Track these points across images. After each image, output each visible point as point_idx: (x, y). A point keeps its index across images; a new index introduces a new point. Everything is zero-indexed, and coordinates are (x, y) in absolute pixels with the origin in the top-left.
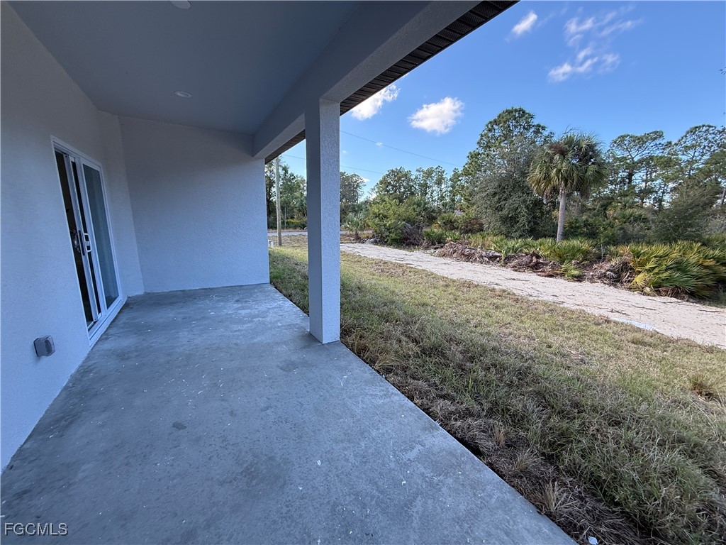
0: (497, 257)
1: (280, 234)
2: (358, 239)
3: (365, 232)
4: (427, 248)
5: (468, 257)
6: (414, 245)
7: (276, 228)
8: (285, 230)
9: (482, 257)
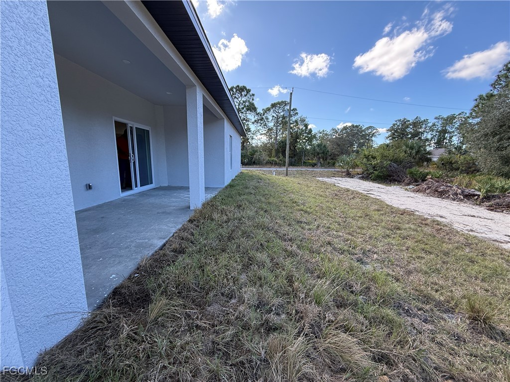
0: (474, 195)
1: (287, 170)
2: (349, 175)
3: (356, 170)
4: (408, 184)
5: (441, 194)
6: (395, 180)
7: (285, 166)
8: (291, 167)
9: (456, 194)
